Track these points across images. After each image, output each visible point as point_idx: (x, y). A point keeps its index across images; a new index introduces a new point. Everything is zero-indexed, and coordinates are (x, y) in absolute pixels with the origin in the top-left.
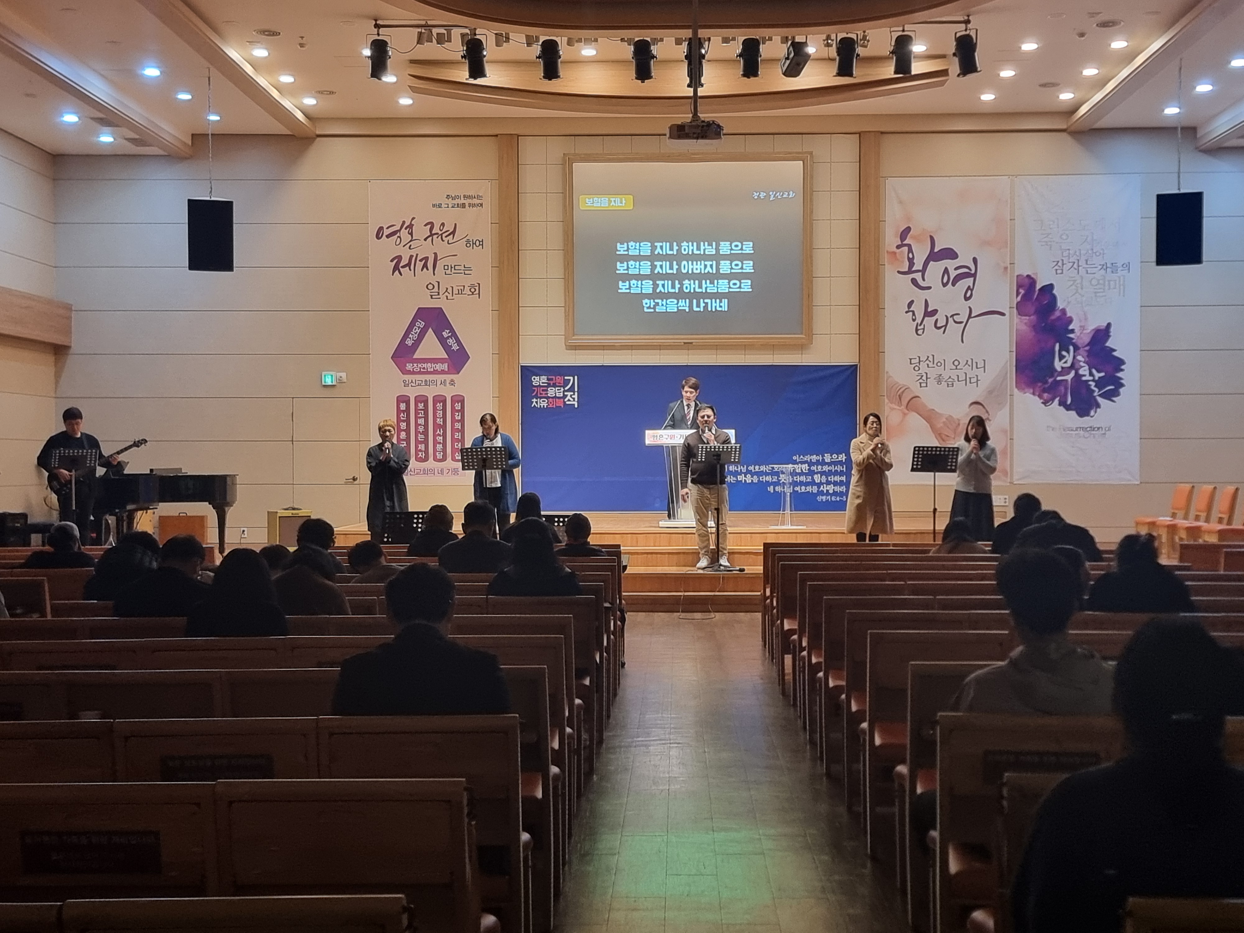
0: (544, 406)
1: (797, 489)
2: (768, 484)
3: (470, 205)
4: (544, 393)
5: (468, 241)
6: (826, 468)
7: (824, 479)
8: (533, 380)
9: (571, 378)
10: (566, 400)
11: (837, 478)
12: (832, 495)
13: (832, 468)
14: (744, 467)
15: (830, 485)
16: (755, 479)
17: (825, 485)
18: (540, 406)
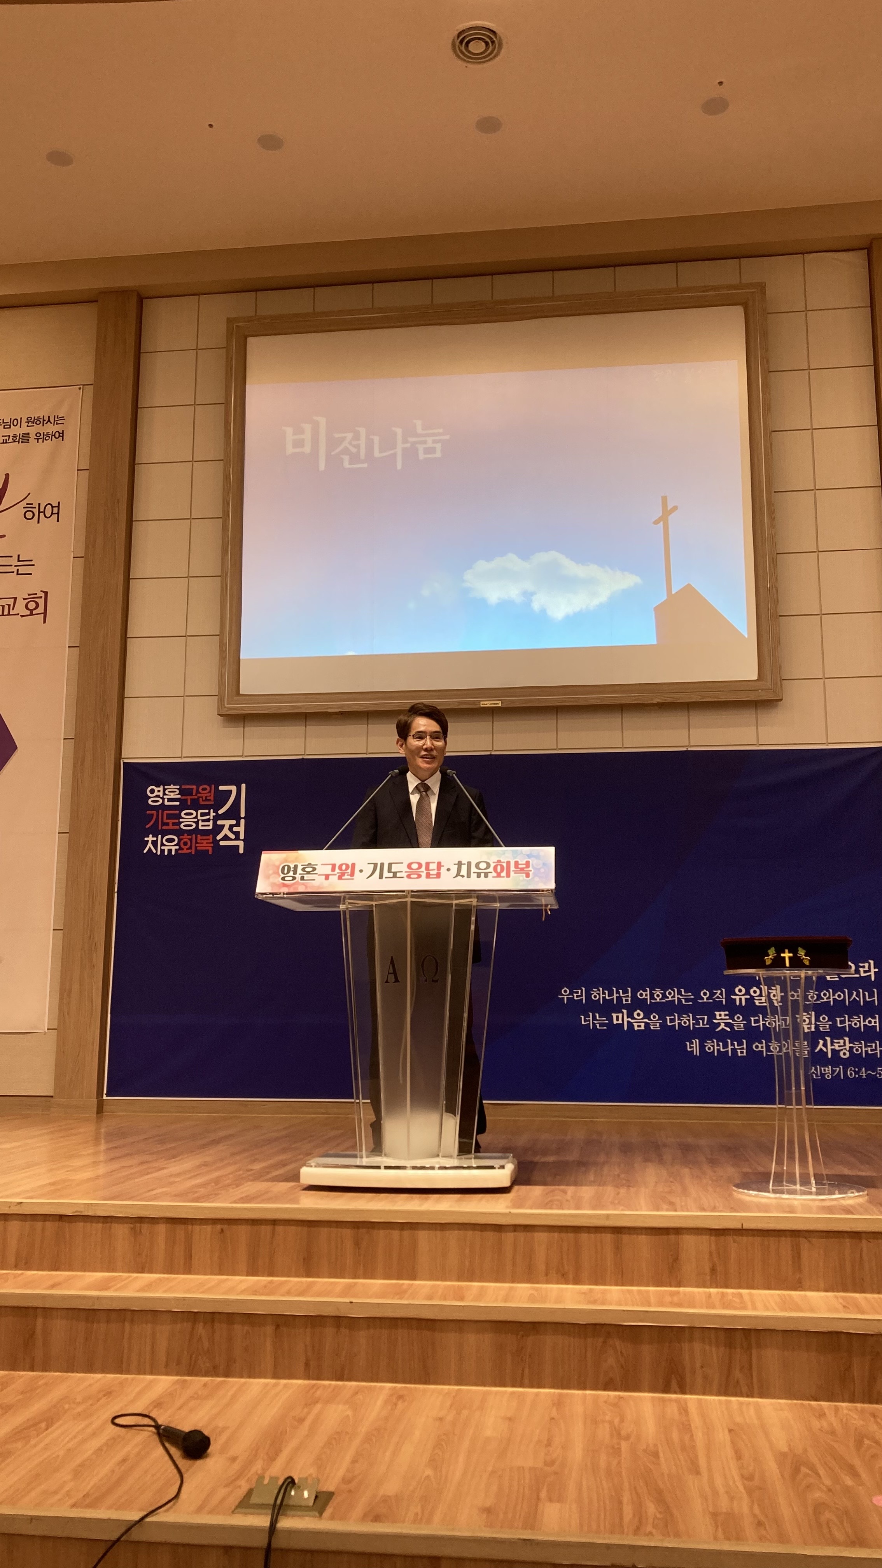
0: (170, 851)
1: (760, 1047)
2: (686, 1034)
3: (39, 437)
4: (171, 821)
5: (29, 507)
6: (829, 997)
7: (825, 1024)
8: (150, 795)
9: (233, 788)
10: (218, 838)
11: (859, 1022)
12: (846, 1063)
13: (843, 996)
14: (626, 992)
15: (841, 1037)
16: (655, 1022)
17: (828, 1039)
18: (162, 851)
